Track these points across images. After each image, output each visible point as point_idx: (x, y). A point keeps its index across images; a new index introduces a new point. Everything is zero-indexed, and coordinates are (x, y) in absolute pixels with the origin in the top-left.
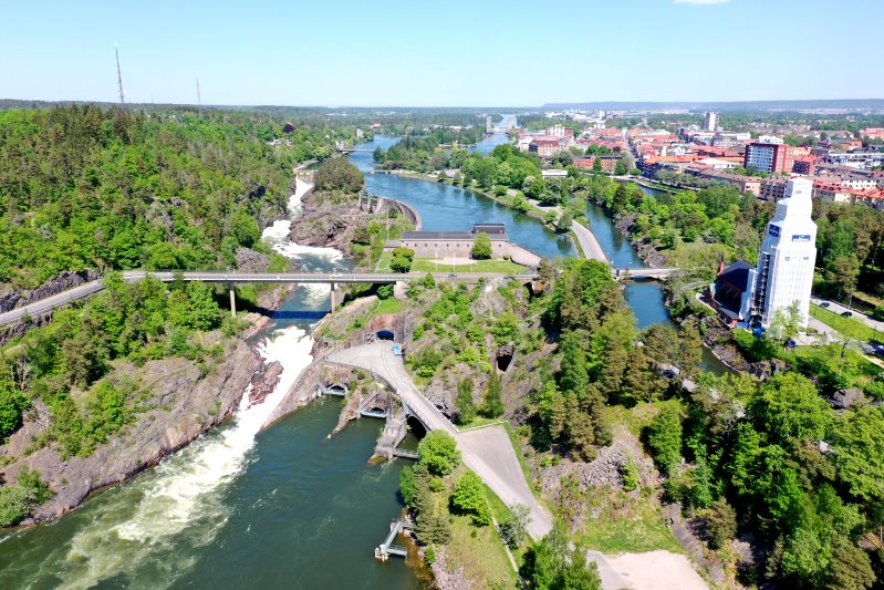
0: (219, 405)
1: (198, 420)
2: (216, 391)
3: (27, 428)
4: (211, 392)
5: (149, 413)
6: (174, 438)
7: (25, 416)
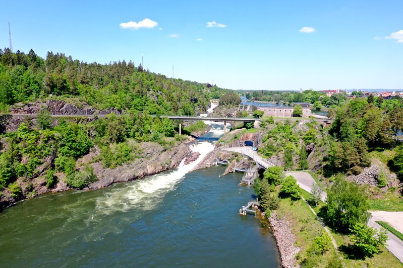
0: (171, 162)
1: (161, 165)
2: (170, 157)
3: (91, 154)
4: (168, 156)
5: (141, 159)
6: (150, 170)
7: (91, 150)
